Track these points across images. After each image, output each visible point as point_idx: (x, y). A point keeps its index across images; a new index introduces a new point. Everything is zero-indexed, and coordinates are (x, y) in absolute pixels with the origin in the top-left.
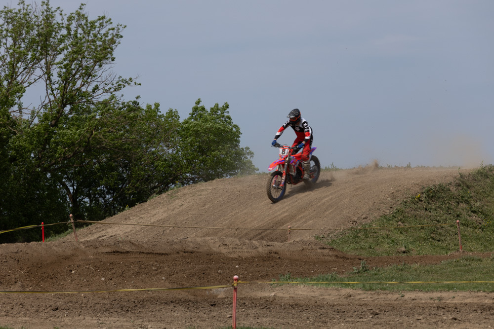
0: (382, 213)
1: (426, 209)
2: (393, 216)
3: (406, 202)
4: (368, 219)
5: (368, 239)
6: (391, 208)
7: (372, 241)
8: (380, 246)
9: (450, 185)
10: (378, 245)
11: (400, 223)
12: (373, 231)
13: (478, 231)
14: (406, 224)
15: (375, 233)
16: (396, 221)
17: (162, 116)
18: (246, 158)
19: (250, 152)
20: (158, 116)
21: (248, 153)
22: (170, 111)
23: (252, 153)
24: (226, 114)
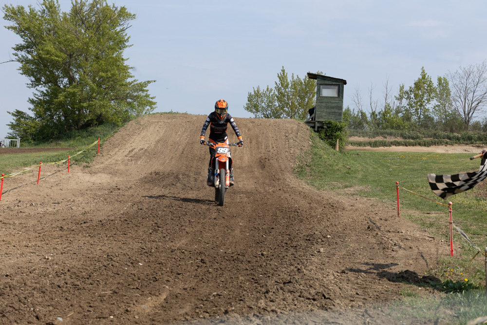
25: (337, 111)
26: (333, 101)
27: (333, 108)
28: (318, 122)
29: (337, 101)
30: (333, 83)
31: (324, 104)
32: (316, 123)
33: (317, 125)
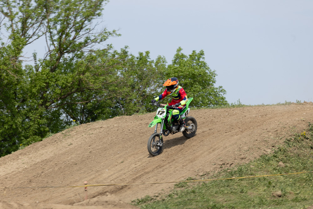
0: (261, 152)
1: (311, 148)
2: (274, 156)
3: (289, 141)
4: (247, 159)
5: (243, 182)
6: (273, 146)
7: (245, 185)
8: (254, 190)
10: (252, 188)
11: (281, 163)
12: (249, 173)
14: (288, 165)
15: (251, 175)
17: (153, 61)
18: (219, 95)
19: (223, 90)
20: (149, 61)
21: (221, 91)
22: (159, 58)
23: (225, 91)
24: (201, 60)
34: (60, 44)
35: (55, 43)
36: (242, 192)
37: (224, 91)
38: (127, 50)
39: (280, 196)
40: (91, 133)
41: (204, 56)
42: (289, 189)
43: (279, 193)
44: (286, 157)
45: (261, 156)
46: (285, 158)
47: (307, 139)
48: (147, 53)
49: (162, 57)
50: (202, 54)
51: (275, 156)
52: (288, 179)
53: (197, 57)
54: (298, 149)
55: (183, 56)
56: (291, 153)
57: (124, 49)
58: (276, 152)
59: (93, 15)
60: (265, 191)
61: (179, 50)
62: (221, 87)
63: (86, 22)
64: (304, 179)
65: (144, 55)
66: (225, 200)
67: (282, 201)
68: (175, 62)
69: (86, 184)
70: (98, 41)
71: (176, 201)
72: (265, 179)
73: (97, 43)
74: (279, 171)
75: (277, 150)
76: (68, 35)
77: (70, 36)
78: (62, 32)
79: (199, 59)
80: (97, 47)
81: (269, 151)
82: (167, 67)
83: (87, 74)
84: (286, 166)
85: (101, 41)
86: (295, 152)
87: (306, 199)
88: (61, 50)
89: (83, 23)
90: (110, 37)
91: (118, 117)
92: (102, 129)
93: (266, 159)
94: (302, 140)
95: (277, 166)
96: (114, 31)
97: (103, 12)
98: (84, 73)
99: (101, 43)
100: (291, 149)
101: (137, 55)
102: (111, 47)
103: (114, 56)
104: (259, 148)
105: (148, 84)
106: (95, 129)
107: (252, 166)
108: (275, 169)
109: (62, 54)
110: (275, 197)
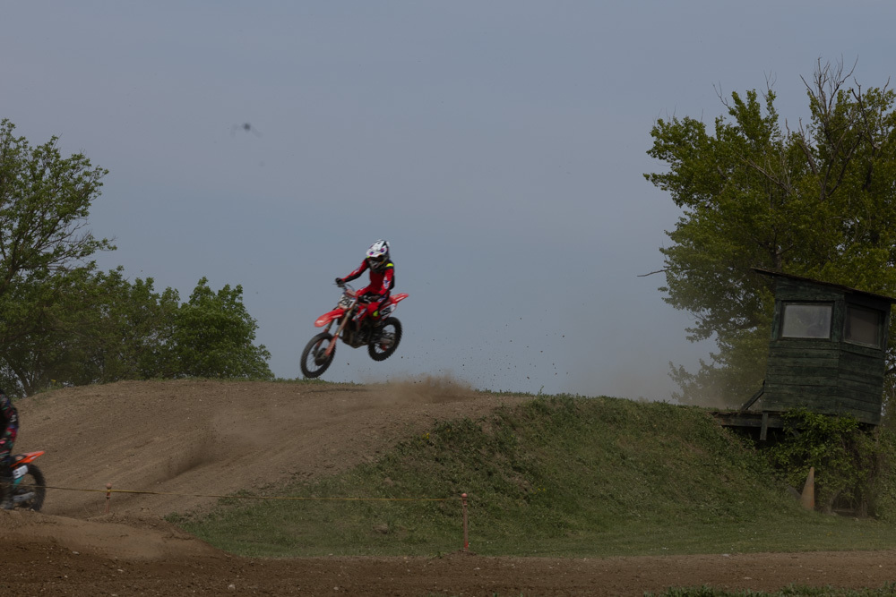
0: (359, 460)
1: (437, 460)
2: (378, 467)
3: (403, 445)
4: (335, 468)
5: (327, 504)
6: (377, 452)
7: (331, 509)
8: (345, 519)
9: (483, 422)
10: (342, 516)
11: (388, 480)
13: (522, 503)
16: (382, 476)
17: (156, 296)
18: (259, 359)
19: (265, 351)
20: (150, 295)
21: (263, 353)
22: (169, 291)
23: (269, 354)
24: (237, 300)
25: (822, 380)
26: (815, 352)
27: (812, 371)
28: (771, 414)
29: (825, 352)
30: (818, 298)
31: (789, 362)
32: (765, 416)
33: (767, 423)
34: (14, 254)
35: (6, 251)
36: (326, 520)
37: (267, 354)
38: (120, 273)
39: (385, 533)
40: (81, 402)
41: (241, 295)
42: (399, 523)
43: (384, 526)
44: (396, 470)
45: (358, 466)
46: (396, 472)
47: (431, 445)
48: (150, 281)
49: (173, 289)
50: (240, 291)
51: (381, 469)
52: (398, 506)
53: (231, 295)
54: (416, 460)
55: (208, 291)
56: (405, 464)
57: (116, 271)
58: (381, 462)
59: (74, 212)
60: (361, 522)
61: (204, 281)
62: (262, 347)
63: (61, 222)
64: (423, 508)
65: (145, 283)
66: (300, 531)
67: (389, 540)
68: (193, 300)
69: (109, 488)
70: (78, 254)
71: (222, 526)
72: (362, 503)
73: (75, 258)
74: (384, 492)
75: (383, 458)
76: (29, 239)
77: (32, 243)
78: (19, 233)
79: (233, 298)
80: (73, 264)
81: (371, 458)
82: (180, 306)
83: (56, 305)
84: (396, 486)
85: (82, 255)
86: (411, 464)
87: (425, 541)
88: (14, 264)
89: (56, 223)
90: (98, 251)
91: (124, 382)
92: (99, 399)
93: (365, 472)
94: (423, 446)
95: (383, 484)
96: (105, 242)
97: (89, 209)
98: (49, 303)
99: (82, 258)
100: (405, 459)
101: (133, 283)
102: (94, 266)
103: (97, 280)
104: (355, 453)
105: (147, 331)
106: (88, 397)
107: (343, 481)
108: (378, 489)
109: (15, 268)
110: (377, 533)
